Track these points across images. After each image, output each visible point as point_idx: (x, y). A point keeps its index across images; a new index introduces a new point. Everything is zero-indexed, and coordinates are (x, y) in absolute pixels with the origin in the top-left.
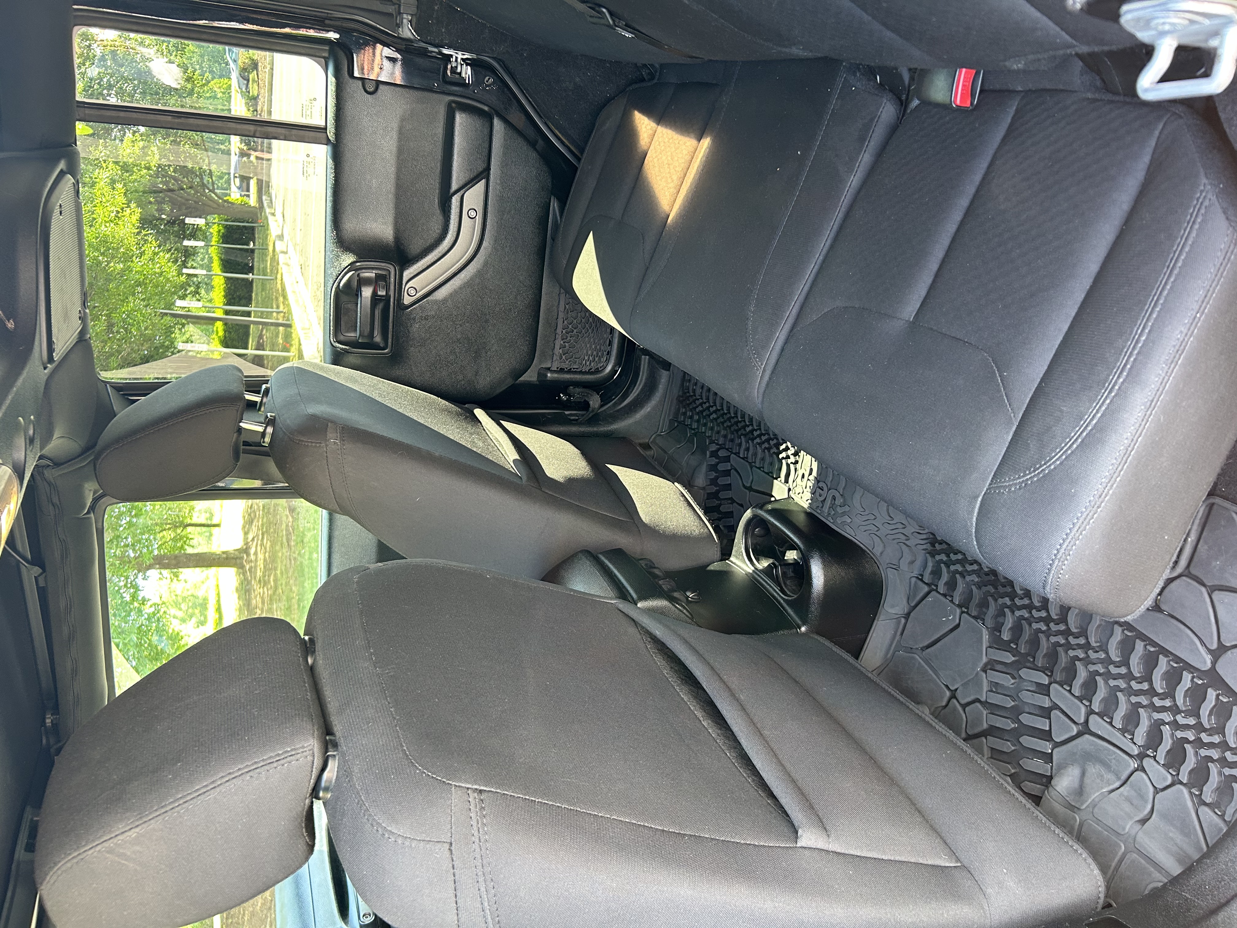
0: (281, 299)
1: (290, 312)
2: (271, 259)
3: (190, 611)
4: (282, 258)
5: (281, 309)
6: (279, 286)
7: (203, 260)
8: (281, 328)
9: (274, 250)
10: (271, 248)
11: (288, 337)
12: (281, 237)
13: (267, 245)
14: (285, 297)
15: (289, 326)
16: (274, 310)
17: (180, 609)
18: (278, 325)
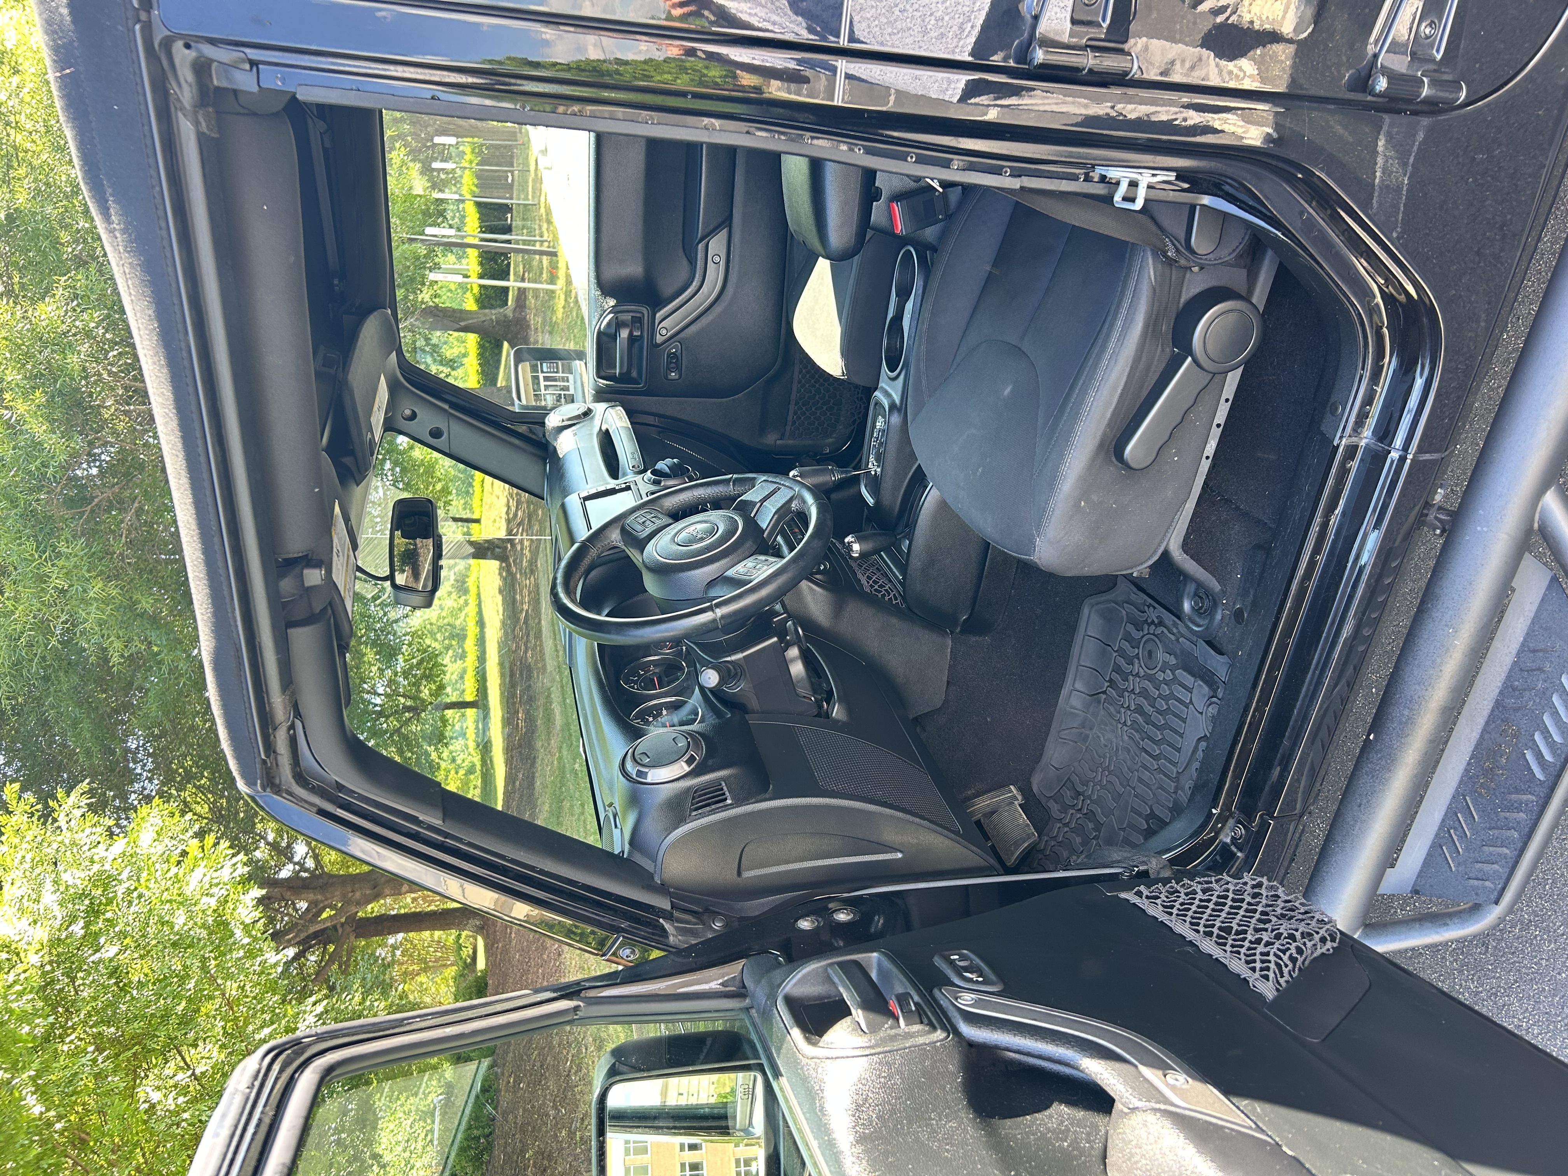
0: (545, 226)
1: (556, 238)
2: (533, 180)
3: (447, 642)
4: (545, 175)
5: (545, 238)
6: (543, 211)
7: (453, 218)
8: (545, 258)
9: (536, 169)
10: (532, 168)
11: (554, 267)
12: (545, 152)
13: (528, 166)
14: (549, 222)
15: (554, 254)
16: (538, 238)
17: (436, 640)
18: (542, 253)
